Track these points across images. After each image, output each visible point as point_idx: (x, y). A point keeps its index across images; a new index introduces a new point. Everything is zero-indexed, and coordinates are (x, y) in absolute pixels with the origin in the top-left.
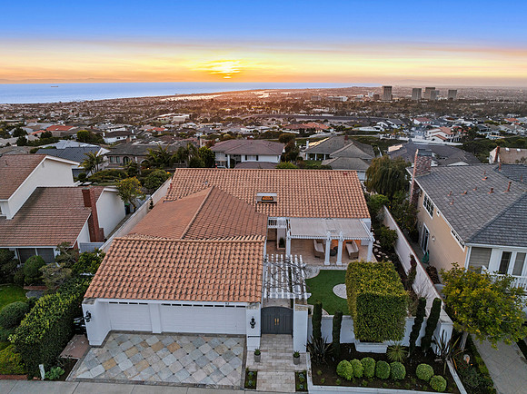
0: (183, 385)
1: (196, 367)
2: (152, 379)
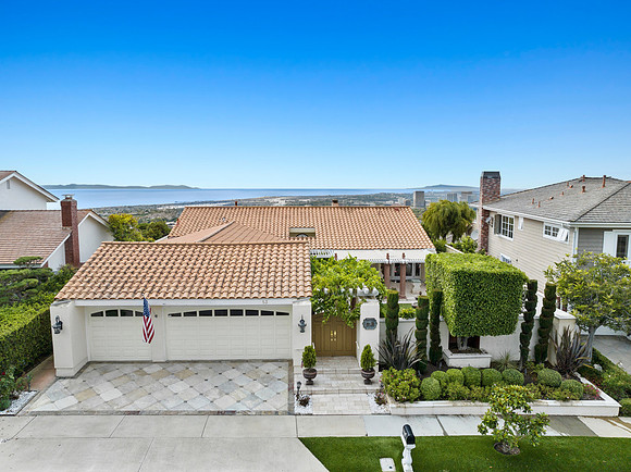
0: (200, 413)
1: (220, 394)
2: (152, 408)
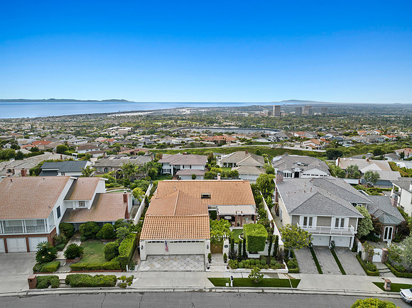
0: (182, 271)
1: (186, 265)
2: (170, 270)
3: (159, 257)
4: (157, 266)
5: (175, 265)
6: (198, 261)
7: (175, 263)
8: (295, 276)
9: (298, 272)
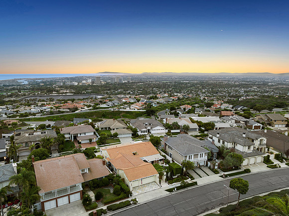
0: (152, 191)
2: (147, 191)
3: (138, 188)
4: (140, 192)
5: (147, 189)
6: (154, 185)
7: (146, 188)
8: (194, 181)
9: (194, 179)
